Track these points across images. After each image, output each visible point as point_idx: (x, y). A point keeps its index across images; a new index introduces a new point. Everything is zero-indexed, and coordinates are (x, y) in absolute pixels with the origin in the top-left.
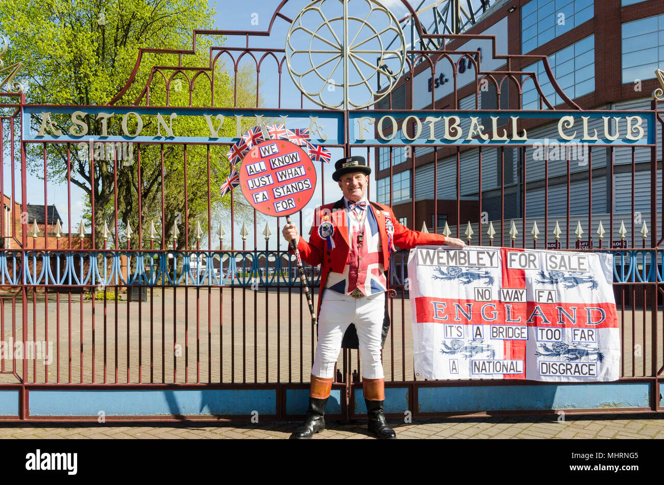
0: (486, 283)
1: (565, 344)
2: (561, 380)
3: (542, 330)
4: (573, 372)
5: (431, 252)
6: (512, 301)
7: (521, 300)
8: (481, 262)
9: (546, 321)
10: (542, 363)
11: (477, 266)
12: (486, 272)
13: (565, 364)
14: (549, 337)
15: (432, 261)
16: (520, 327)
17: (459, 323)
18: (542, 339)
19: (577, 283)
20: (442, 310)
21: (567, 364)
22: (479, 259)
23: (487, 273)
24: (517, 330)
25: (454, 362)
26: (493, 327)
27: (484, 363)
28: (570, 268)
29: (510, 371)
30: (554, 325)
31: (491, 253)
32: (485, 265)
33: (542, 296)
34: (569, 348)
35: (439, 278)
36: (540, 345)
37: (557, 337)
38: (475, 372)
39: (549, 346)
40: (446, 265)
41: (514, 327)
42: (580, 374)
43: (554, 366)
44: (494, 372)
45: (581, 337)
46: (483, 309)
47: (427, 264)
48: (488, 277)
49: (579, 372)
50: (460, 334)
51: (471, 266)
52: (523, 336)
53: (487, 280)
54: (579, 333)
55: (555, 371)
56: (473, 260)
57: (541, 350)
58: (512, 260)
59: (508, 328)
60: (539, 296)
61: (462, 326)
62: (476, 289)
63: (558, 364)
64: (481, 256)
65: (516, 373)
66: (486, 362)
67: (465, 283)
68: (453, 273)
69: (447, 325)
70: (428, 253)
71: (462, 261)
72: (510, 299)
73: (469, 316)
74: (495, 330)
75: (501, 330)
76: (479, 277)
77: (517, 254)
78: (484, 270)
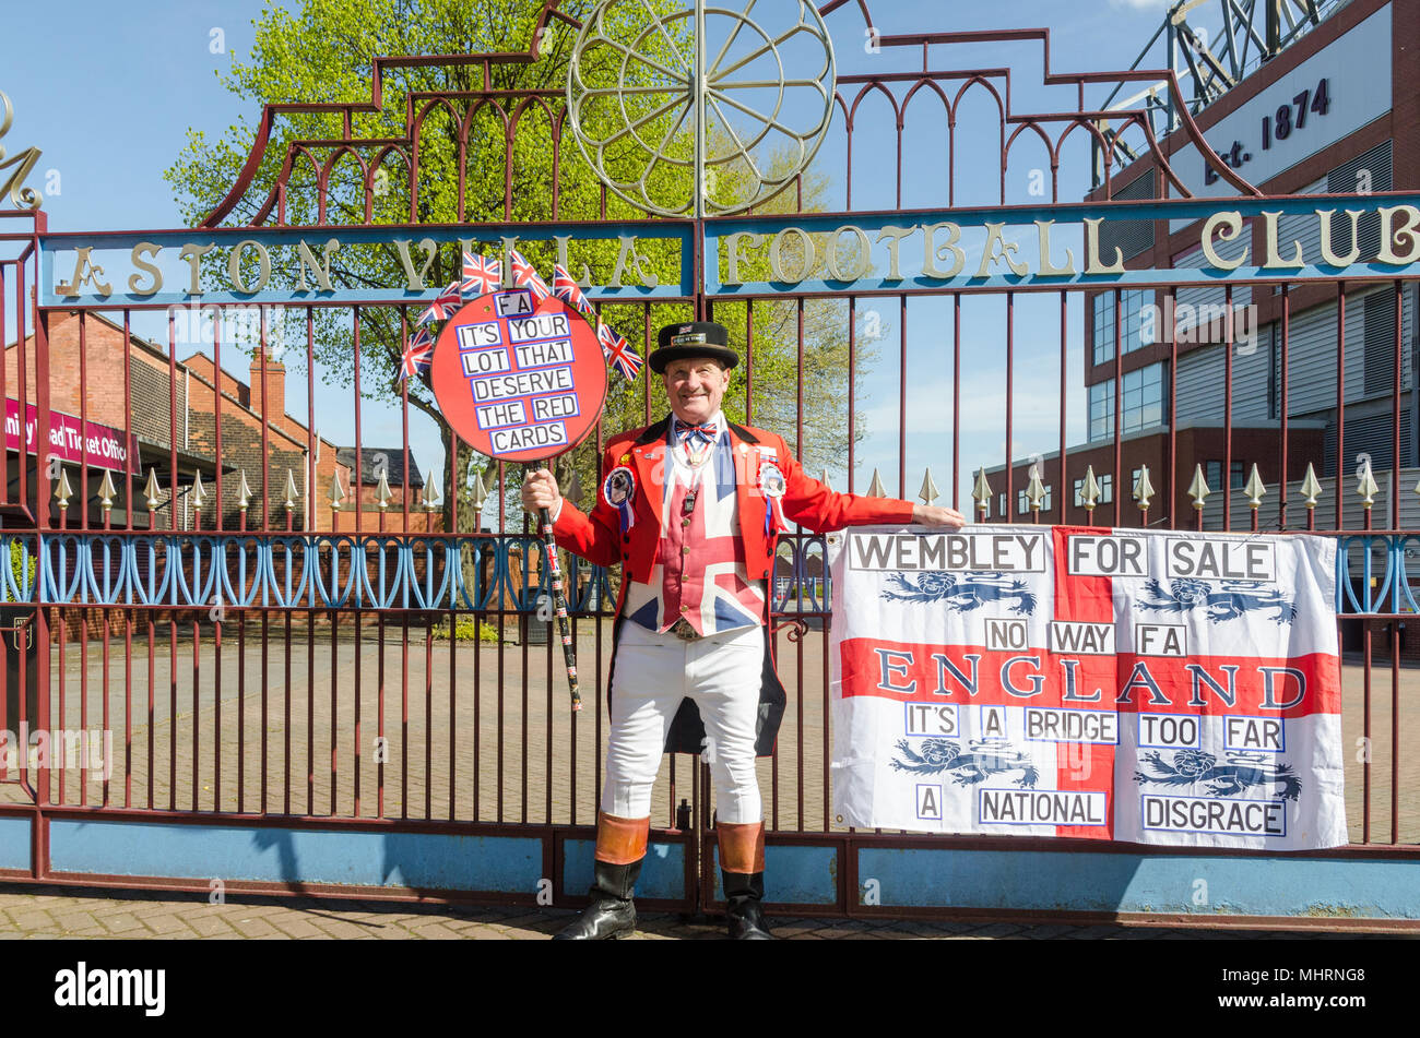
0: (1015, 608)
1: (1207, 755)
2: (1196, 841)
3: (1150, 719)
4: (1225, 824)
5: (883, 539)
6: (1079, 650)
7: (1102, 650)
8: (1003, 560)
9: (1160, 699)
10: (1150, 801)
11: (993, 569)
12: (1015, 583)
13: (1206, 802)
14: (1169, 737)
15: (883, 561)
16: (1098, 714)
17: (946, 700)
18: (1150, 741)
19: (1242, 609)
20: (903, 669)
21: (1211, 804)
22: (997, 552)
23: (1017, 585)
24: (1091, 720)
25: (929, 792)
26: (1031, 713)
27: (1008, 797)
28: (1226, 573)
29: (1072, 820)
30: (1178, 708)
31: (1028, 539)
32: (1012, 566)
33: (1151, 640)
34: (1217, 765)
35: (899, 597)
36: (1144, 757)
37: (1188, 736)
38: (985, 818)
39: (1168, 758)
40: (918, 568)
41: (1084, 714)
42: (1243, 829)
43: (1180, 808)
44: (1032, 819)
45: (1248, 739)
46: (1007, 666)
47: (870, 568)
48: (1020, 594)
49: (1240, 823)
50: (947, 727)
52: (1105, 735)
53: (1018, 601)
54: (1242, 727)
55: (1180, 820)
56: (984, 554)
57: (1148, 769)
58: (1078, 555)
59: (1070, 715)
60: (1145, 640)
61: (954, 708)
62: (989, 623)
63: (1189, 802)
64: (1002, 545)
65: (1087, 823)
66: (1013, 794)
67: (964, 608)
68: (933, 587)
69: (915, 705)
70: (875, 543)
71: (957, 559)
72: (1075, 646)
73: (972, 683)
74: (1036, 718)
75: (1052, 719)
76: (997, 594)
77: (1092, 541)
78: (1010, 578)
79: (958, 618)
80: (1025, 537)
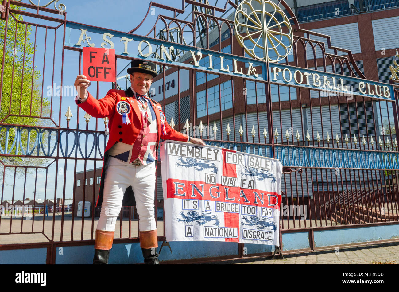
0: (213, 171)
1: (258, 218)
2: (253, 242)
3: (244, 207)
4: (260, 237)
5: (177, 145)
6: (229, 185)
7: (235, 185)
8: (209, 156)
9: (247, 201)
10: (244, 230)
11: (207, 159)
12: (212, 164)
13: (256, 231)
14: (249, 212)
15: (177, 152)
16: (234, 204)
17: (195, 198)
18: (244, 213)
19: (264, 178)
20: (182, 188)
21: (258, 232)
22: (208, 154)
23: (213, 164)
24: (233, 206)
25: (189, 228)
26: (217, 203)
27: (212, 229)
28: (261, 167)
29: (229, 236)
30: (251, 204)
31: (216, 151)
32: (212, 159)
33: (245, 184)
34: (260, 221)
35: (181, 165)
36: (243, 218)
37: (253, 212)
38: (206, 236)
39: (249, 218)
40: (186, 156)
41: (231, 204)
42: (264, 239)
43: (251, 232)
44: (218, 236)
45: (266, 214)
46: (211, 189)
47: (173, 154)
48: (214, 167)
49: (263, 237)
50: (195, 207)
51: (203, 158)
52: (236, 211)
53: (213, 169)
54: (265, 210)
55: (251, 236)
56: (204, 154)
57: (244, 221)
58: (229, 158)
59: (227, 204)
60: (243, 184)
61: (197, 201)
62: (206, 175)
63: (253, 231)
64: (209, 152)
65: (233, 237)
66: (213, 228)
67: (199, 170)
68: (190, 163)
69: (185, 200)
70: (174, 146)
71: (197, 155)
72: (228, 184)
73: (202, 193)
74: (218, 205)
75: (223, 205)
76: (208, 166)
77: (231, 154)
78: (211, 162)
79: (197, 172)
80: (215, 150)
